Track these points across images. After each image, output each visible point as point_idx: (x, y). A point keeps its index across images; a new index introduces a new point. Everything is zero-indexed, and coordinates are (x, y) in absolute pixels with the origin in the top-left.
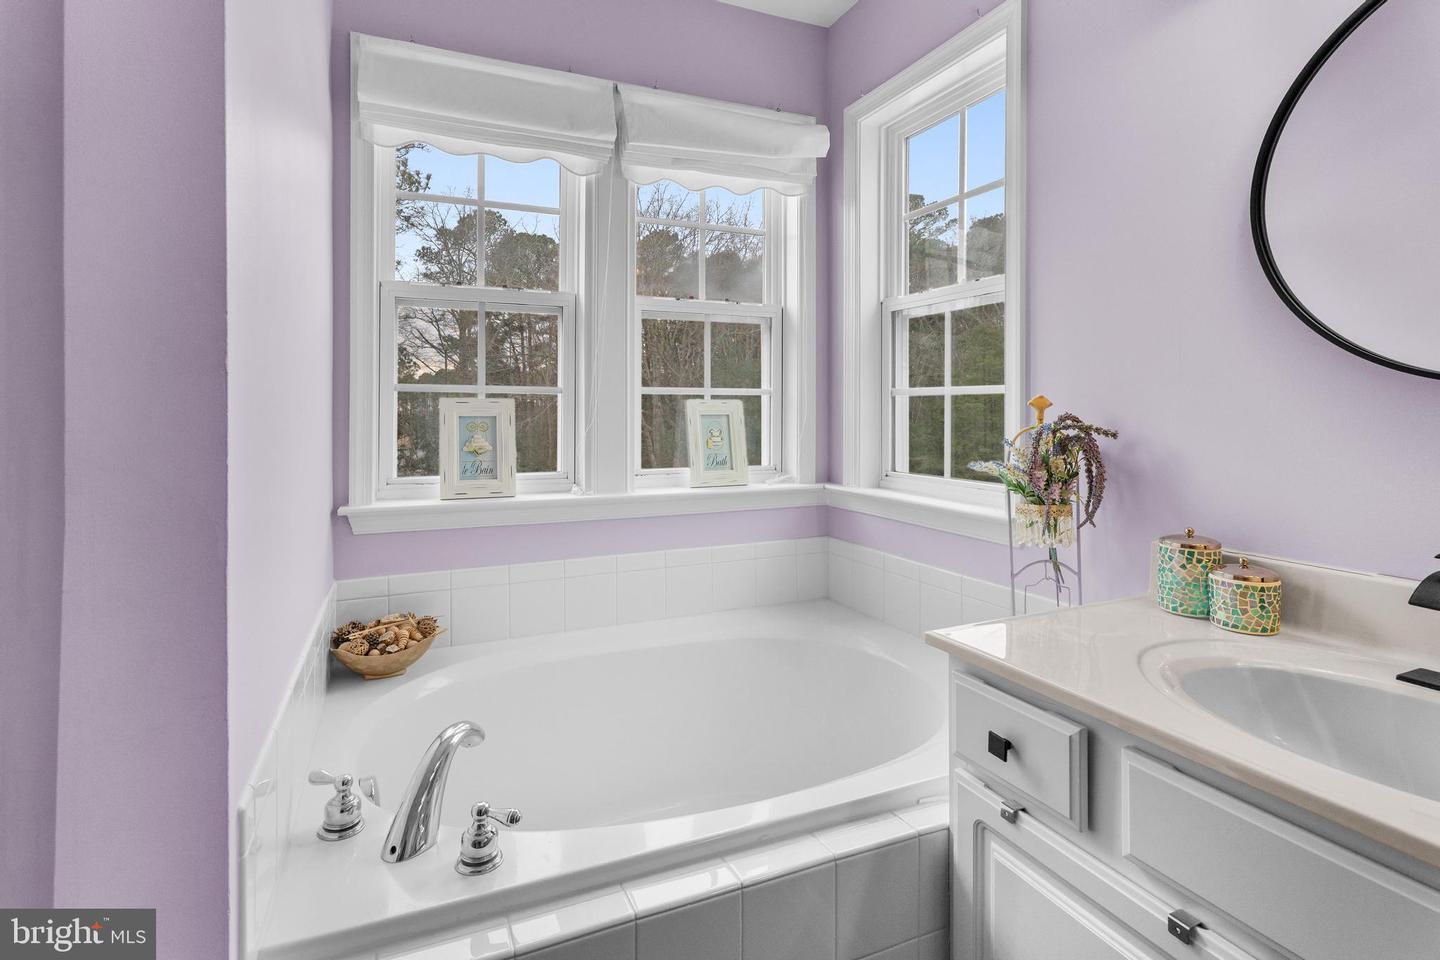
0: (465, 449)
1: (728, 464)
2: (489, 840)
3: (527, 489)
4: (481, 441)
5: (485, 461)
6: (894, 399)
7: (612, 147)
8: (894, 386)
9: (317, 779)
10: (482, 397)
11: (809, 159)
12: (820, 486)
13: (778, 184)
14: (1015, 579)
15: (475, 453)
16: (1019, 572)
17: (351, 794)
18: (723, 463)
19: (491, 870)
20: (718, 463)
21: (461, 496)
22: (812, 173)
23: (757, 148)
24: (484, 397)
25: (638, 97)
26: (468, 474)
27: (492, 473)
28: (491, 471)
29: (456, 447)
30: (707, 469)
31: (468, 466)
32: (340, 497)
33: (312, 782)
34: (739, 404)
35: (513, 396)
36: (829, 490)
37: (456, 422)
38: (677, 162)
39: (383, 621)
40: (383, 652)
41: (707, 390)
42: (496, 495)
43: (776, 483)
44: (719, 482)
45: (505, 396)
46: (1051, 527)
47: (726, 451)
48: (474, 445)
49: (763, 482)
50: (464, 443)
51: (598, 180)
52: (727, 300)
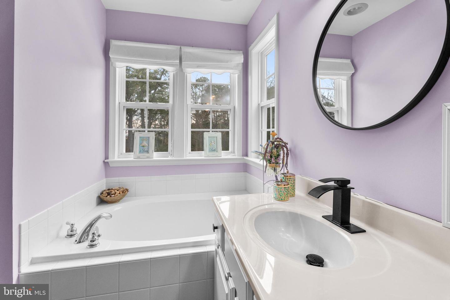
0: (141, 145)
1: (216, 151)
2: (95, 240)
3: (157, 156)
4: (145, 143)
5: (146, 149)
6: (262, 132)
7: (179, 64)
8: (262, 128)
9: (67, 224)
10: (146, 132)
11: (239, 63)
12: (243, 157)
13: (231, 71)
14: (265, 185)
15: (143, 146)
16: (266, 183)
17: (74, 227)
18: (215, 150)
19: (95, 247)
20: (213, 150)
21: (139, 157)
22: (241, 67)
23: (221, 61)
24: (147, 132)
25: (187, 50)
26: (141, 152)
27: (148, 152)
28: (148, 151)
29: (138, 145)
30: (209, 152)
31: (141, 150)
32: (107, 157)
33: (66, 224)
34: (220, 133)
35: (155, 131)
36: (244, 159)
37: (139, 138)
38: (198, 67)
39: (113, 189)
40: (110, 196)
41: (211, 129)
42: (148, 157)
43: (230, 156)
44: (212, 156)
45: (152, 131)
46: (275, 170)
47: (216, 147)
48: (143, 144)
49: (226, 156)
50: (140, 144)
51: (176, 73)
52: (217, 104)
